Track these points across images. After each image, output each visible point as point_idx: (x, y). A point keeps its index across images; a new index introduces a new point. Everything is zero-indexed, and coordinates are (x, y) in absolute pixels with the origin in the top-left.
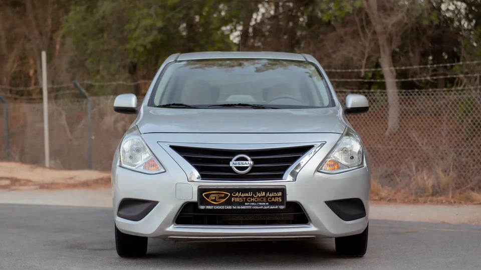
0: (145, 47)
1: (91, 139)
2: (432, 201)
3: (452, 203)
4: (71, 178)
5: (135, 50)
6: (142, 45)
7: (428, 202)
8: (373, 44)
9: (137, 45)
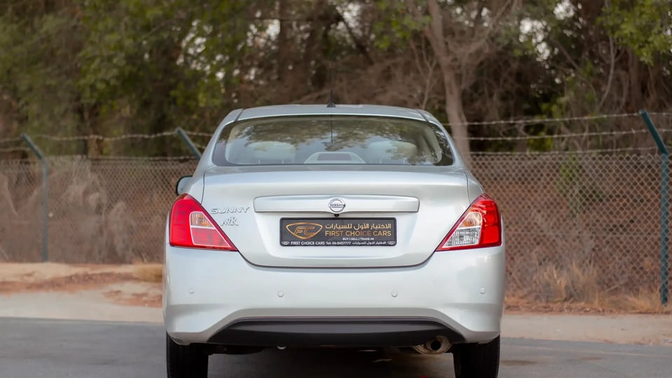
0: (107, 83)
1: (48, 217)
2: (570, 309)
3: (599, 311)
4: (29, 275)
5: (93, 87)
6: (103, 81)
7: (566, 310)
8: (435, 81)
9: (96, 80)
